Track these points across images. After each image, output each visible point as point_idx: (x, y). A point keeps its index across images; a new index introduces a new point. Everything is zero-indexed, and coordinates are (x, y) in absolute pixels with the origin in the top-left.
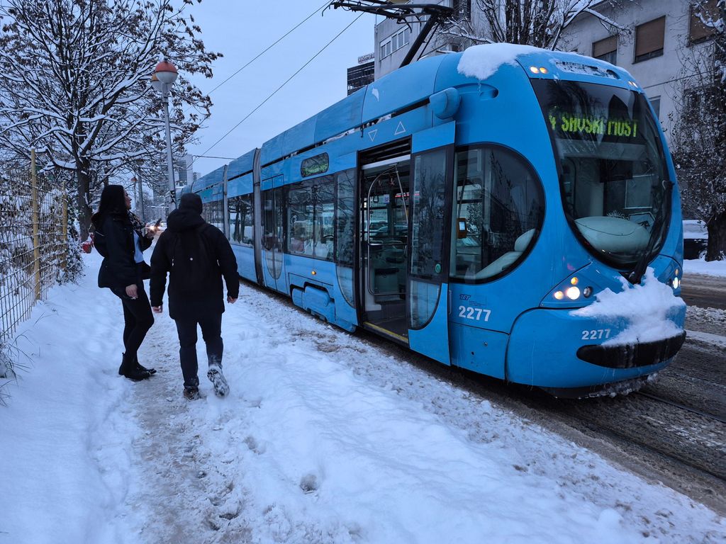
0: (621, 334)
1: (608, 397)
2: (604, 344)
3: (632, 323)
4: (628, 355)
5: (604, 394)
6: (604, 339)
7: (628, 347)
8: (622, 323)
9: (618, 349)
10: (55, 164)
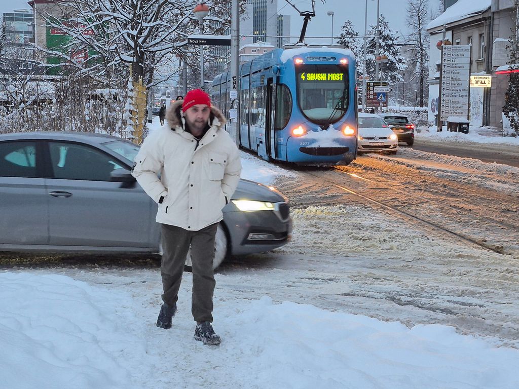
0: (313, 144)
1: (317, 167)
2: (307, 147)
3: (317, 141)
4: (315, 151)
5: (315, 165)
6: (307, 145)
7: (315, 148)
8: (314, 141)
9: (311, 149)
10: (121, 59)
